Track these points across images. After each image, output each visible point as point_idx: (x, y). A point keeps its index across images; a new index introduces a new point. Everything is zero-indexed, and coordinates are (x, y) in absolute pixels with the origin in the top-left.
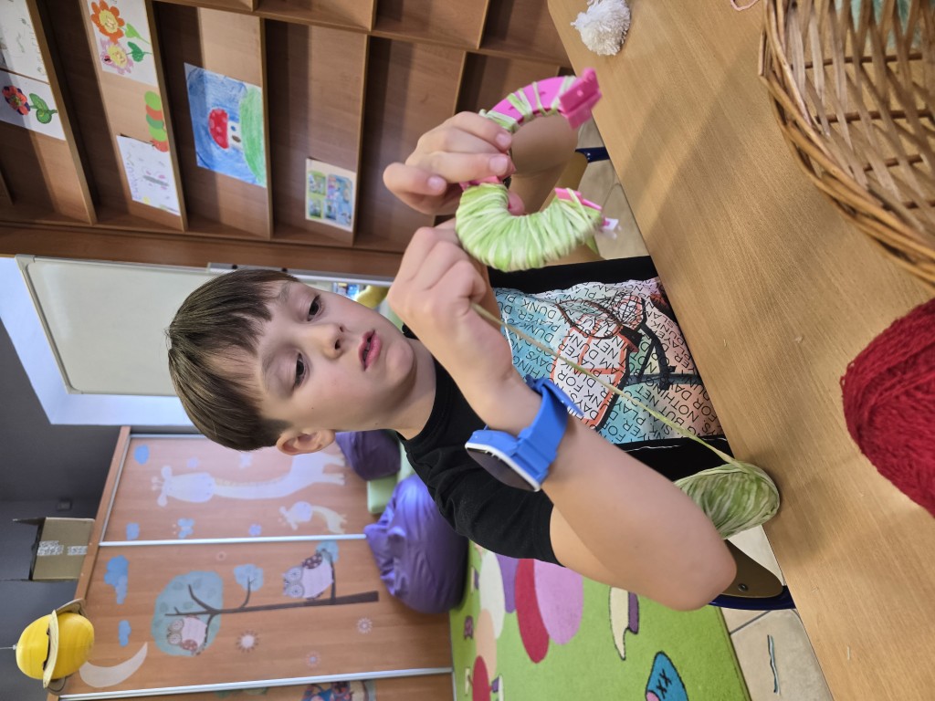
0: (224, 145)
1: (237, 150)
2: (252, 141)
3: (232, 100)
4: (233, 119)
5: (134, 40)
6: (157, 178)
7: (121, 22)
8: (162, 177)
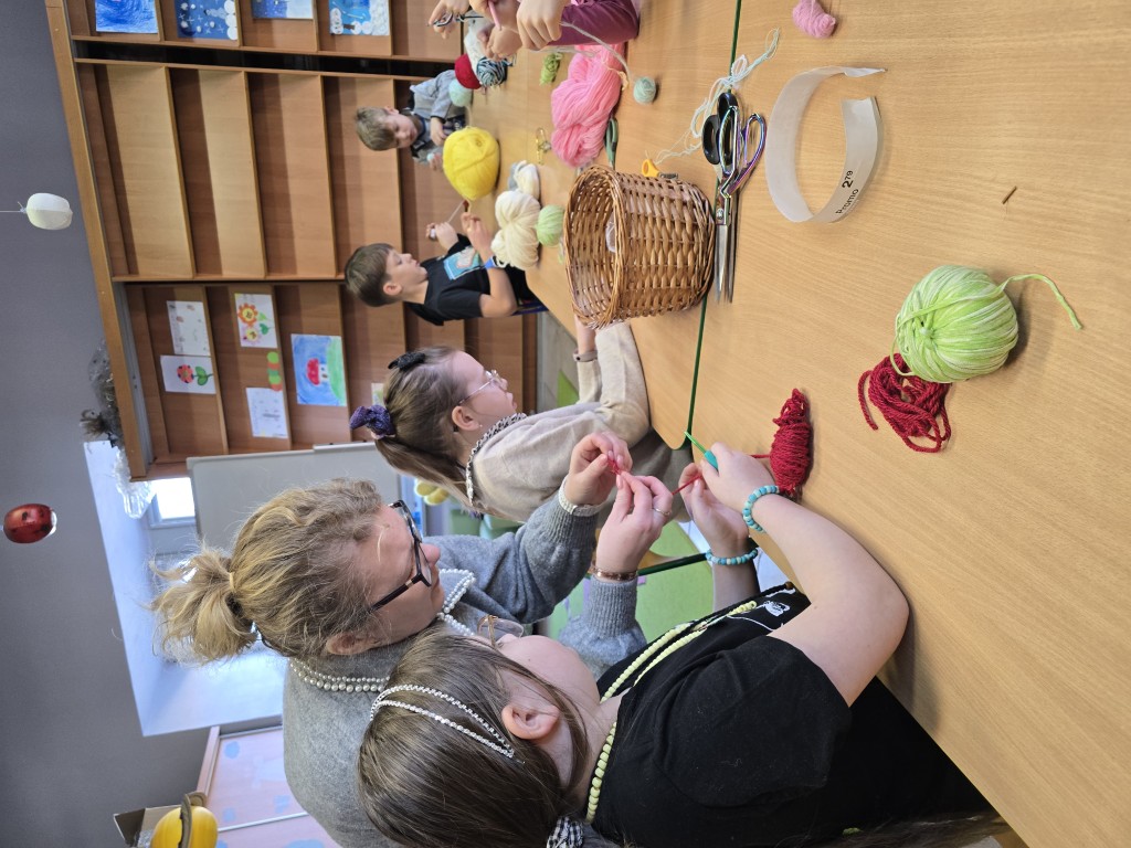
0: (317, 383)
1: (325, 384)
2: (335, 375)
3: (322, 350)
4: (323, 362)
5: (264, 322)
6: (271, 413)
7: (256, 313)
8: (276, 411)
